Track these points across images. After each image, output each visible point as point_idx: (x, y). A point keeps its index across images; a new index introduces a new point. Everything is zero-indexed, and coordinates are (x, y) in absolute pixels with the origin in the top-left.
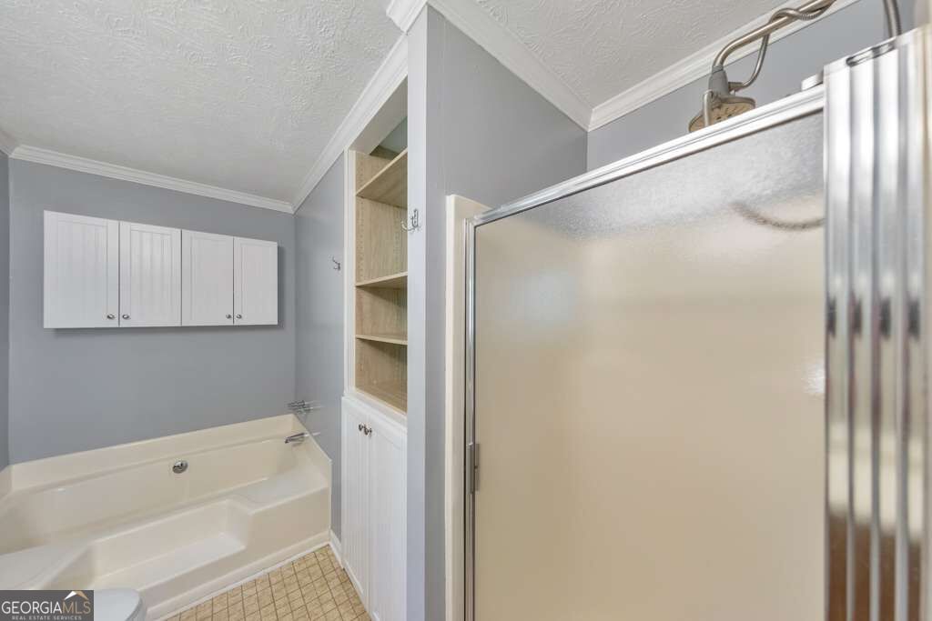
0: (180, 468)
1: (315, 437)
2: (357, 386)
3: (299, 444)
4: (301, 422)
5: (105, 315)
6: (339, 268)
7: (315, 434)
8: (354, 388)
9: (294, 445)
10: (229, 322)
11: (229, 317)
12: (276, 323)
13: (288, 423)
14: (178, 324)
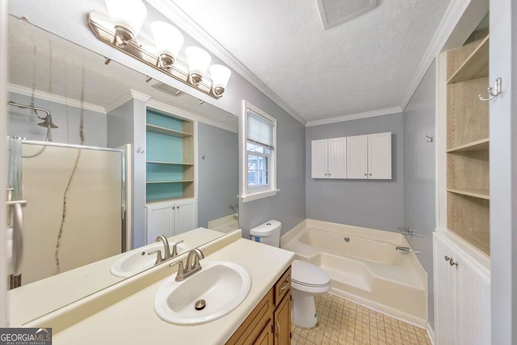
0: (347, 240)
1: (416, 254)
2: (449, 227)
3: (406, 254)
4: (408, 241)
5: (324, 174)
6: (432, 141)
7: (416, 252)
8: (445, 229)
9: (402, 253)
10: (366, 177)
11: (366, 175)
12: (391, 178)
13: (399, 239)
14: (345, 178)
